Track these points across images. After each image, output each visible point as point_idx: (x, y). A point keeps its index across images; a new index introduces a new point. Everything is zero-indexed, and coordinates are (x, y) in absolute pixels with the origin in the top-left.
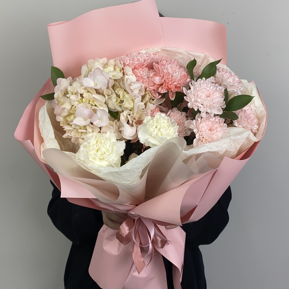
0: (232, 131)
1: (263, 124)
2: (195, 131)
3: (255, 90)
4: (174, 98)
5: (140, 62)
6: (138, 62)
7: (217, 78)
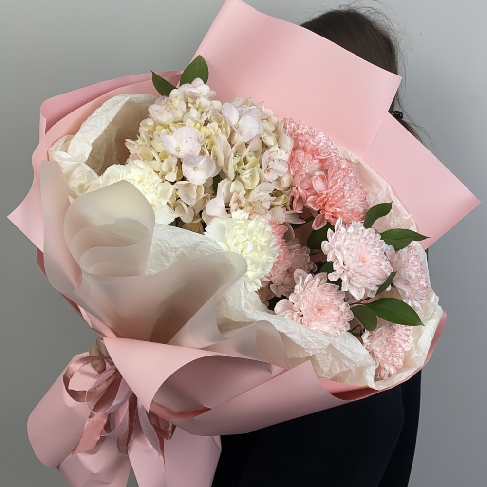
0: (348, 340)
1: (402, 375)
2: (298, 288)
3: (436, 322)
4: (318, 228)
5: (317, 147)
6: (315, 144)
7: (398, 254)
